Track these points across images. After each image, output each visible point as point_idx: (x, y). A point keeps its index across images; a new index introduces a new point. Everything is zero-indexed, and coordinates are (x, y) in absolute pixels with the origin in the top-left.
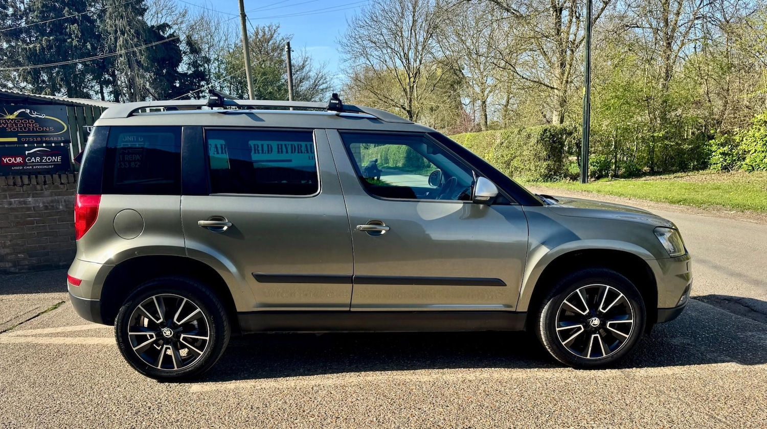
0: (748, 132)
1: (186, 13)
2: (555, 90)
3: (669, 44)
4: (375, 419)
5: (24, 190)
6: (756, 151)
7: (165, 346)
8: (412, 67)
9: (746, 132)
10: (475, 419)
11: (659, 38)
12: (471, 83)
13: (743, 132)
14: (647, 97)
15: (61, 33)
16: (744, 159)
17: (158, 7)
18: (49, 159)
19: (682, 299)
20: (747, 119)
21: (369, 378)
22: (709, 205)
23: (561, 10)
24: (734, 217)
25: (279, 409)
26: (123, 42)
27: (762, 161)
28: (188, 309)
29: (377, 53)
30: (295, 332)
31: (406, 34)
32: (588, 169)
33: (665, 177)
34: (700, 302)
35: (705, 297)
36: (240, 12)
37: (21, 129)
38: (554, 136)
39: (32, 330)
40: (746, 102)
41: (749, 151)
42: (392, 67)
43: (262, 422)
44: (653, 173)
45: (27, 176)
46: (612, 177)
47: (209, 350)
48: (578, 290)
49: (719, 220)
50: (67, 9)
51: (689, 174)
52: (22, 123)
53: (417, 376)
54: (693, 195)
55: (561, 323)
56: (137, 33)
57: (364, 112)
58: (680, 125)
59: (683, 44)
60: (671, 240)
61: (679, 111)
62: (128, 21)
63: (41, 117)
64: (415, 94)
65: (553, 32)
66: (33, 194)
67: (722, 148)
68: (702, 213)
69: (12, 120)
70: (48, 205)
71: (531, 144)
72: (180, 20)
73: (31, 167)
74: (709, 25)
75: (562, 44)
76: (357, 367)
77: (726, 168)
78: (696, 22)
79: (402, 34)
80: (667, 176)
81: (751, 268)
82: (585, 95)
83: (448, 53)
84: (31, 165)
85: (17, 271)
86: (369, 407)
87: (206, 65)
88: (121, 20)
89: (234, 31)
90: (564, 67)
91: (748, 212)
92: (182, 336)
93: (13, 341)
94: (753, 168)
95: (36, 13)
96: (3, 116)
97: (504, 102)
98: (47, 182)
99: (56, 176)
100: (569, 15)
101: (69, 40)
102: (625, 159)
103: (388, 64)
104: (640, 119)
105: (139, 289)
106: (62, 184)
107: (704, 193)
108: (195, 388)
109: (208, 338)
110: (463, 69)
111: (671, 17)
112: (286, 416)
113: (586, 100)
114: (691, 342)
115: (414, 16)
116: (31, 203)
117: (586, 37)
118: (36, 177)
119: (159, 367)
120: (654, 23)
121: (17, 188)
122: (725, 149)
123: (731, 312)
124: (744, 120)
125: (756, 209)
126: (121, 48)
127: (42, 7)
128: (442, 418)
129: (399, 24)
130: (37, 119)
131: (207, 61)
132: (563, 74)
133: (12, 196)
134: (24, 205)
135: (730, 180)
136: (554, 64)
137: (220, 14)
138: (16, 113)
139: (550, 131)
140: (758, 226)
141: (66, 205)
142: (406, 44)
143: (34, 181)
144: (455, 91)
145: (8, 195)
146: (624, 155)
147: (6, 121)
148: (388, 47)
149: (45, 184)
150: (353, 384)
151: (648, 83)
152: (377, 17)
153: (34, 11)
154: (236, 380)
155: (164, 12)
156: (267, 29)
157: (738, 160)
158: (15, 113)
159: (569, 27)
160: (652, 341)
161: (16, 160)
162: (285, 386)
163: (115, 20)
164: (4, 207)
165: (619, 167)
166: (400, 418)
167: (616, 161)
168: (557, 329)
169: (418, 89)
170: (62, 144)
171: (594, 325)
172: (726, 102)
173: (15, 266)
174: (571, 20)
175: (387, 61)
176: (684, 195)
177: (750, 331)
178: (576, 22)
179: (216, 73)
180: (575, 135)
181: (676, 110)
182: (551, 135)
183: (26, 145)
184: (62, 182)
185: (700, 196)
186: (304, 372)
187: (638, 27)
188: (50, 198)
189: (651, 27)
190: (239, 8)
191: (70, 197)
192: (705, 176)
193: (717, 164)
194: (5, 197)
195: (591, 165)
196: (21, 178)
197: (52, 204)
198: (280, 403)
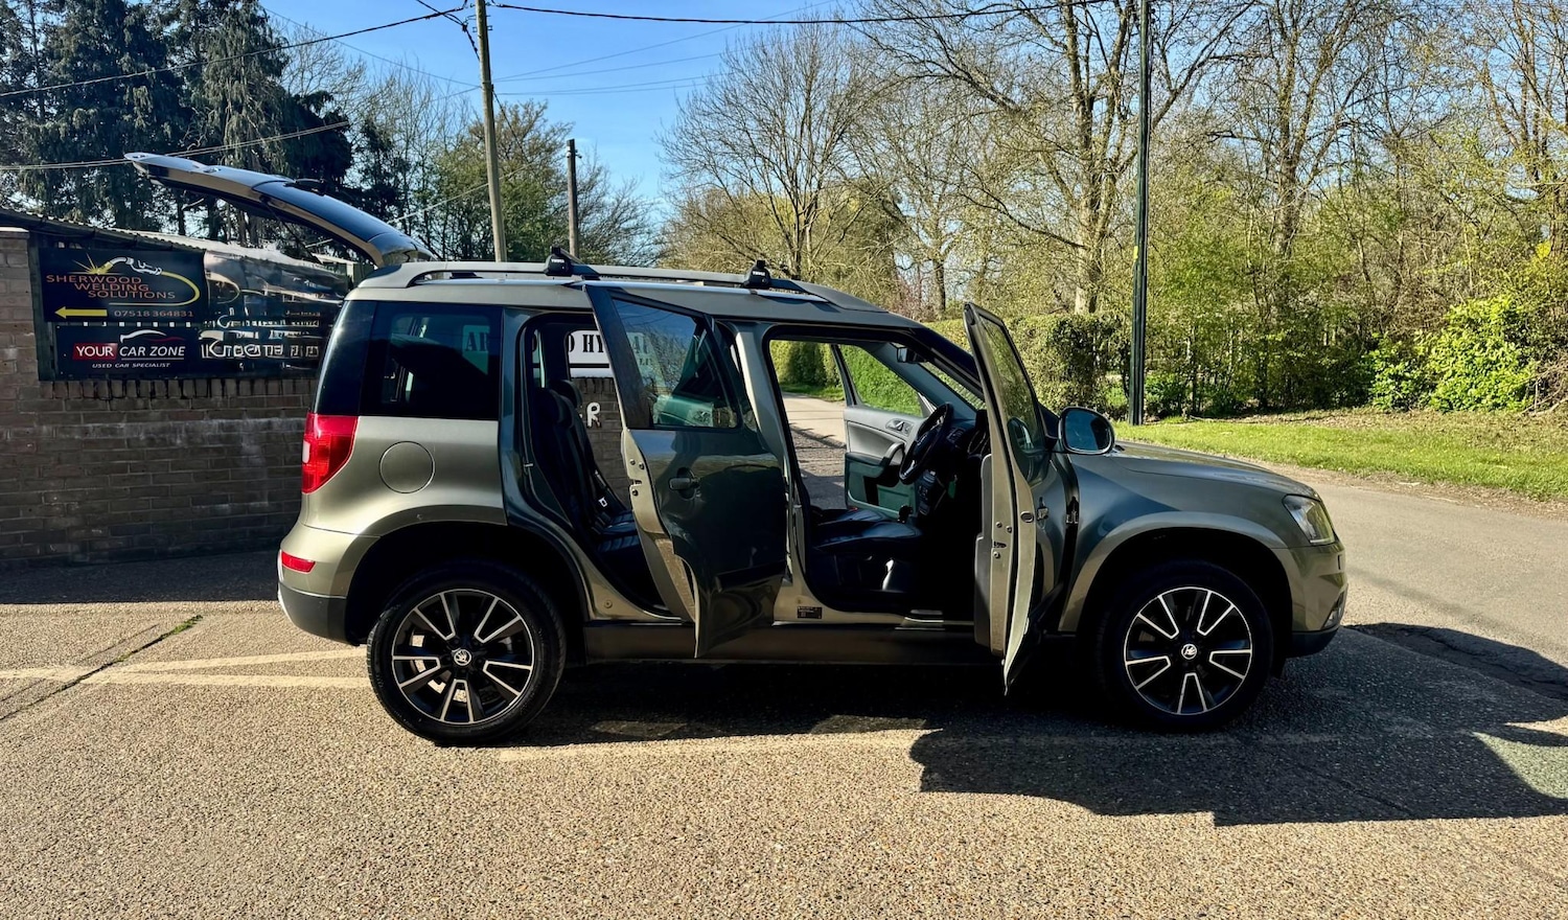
0: (1439, 337)
1: (360, 71)
2: (1080, 250)
3: (1293, 171)
4: (833, 802)
5: (114, 407)
6: (1454, 373)
7: (455, 681)
8: (803, 193)
9: (1435, 337)
10: (1001, 804)
11: (1272, 158)
12: (914, 229)
13: (1430, 338)
14: (1253, 267)
15: (111, 103)
16: (1433, 388)
17: (305, 59)
18: (163, 351)
19: (1331, 618)
20: (1437, 313)
21: (807, 743)
22: (1372, 470)
23: (1092, 101)
24: (1416, 493)
25: (666, 786)
26: (238, 125)
27: (1466, 392)
28: (501, 616)
29: (735, 165)
30: (678, 660)
31: (792, 131)
32: (1143, 398)
33: (1288, 418)
34: (1360, 634)
35: (1369, 627)
36: (483, 81)
37: (115, 293)
38: (1078, 336)
39: (163, 663)
40: (1434, 283)
41: (1443, 374)
42: (763, 192)
43: (643, 805)
44: (1265, 409)
45: (121, 382)
46: (1189, 414)
47: (532, 689)
48: (1160, 597)
49: (1390, 497)
50: (127, 56)
51: (1333, 414)
52: (118, 283)
53: (891, 740)
54: (1341, 452)
55: (1133, 653)
56: (268, 109)
57: (806, 292)
58: (1314, 319)
59: (1316, 171)
60: (1311, 518)
61: (1313, 295)
62: (249, 85)
63: (154, 272)
64: (808, 246)
65: (1076, 142)
66: (129, 415)
67: (1392, 366)
68: (1359, 484)
69: (100, 276)
70: (155, 437)
71: (1037, 348)
72: (347, 86)
73: (127, 365)
74: (1364, 139)
75: (1092, 164)
76: (781, 725)
77: (1402, 405)
78: (1340, 132)
79: (784, 131)
80: (1291, 416)
81: (1447, 579)
82: (1137, 260)
83: (871, 169)
84: (127, 362)
85: (88, 560)
86: (818, 786)
87: (400, 176)
88: (236, 82)
89: (458, 112)
90: (1098, 208)
91: (1442, 485)
92: (487, 663)
93: (135, 680)
94: (1450, 404)
95: (63, 62)
96: (84, 270)
97: (978, 265)
98: (157, 394)
99: (173, 383)
100: (1108, 111)
101: (126, 118)
102: (1212, 381)
103: (756, 186)
104: (1239, 307)
105: (417, 580)
106: (183, 397)
107: (1362, 449)
108: (507, 755)
109: (531, 668)
110: (900, 202)
111: (1295, 121)
112: (681, 797)
113: (1139, 269)
114: (1348, 695)
115: (808, 100)
116: (124, 431)
117: (1139, 152)
118: (138, 384)
119: (442, 720)
120: (1264, 133)
121: (101, 404)
122: (1398, 367)
123: (1414, 650)
124: (1432, 315)
125: (1455, 479)
126: (233, 136)
127: (77, 51)
128: (946, 802)
129: (779, 112)
130: (146, 277)
131: (403, 166)
132: (1095, 220)
133: (88, 419)
134: (110, 437)
135: (1409, 427)
136: (1079, 201)
137: (432, 79)
138: (108, 265)
139: (1070, 326)
140: (1460, 508)
141: (190, 438)
142: (792, 149)
143: (132, 392)
144: (882, 241)
145: (82, 417)
146: (1212, 374)
147: (88, 279)
148: (757, 154)
149: (152, 398)
150: (782, 751)
151: (1255, 241)
152: (736, 98)
153: (60, 58)
154: (576, 743)
155: (316, 69)
156: (521, 110)
157: (1423, 389)
158: (106, 265)
159: (1107, 134)
160: (1282, 693)
161: (101, 352)
162: (663, 753)
163: (224, 82)
164: (73, 439)
165: (1201, 396)
166: (875, 800)
167: (1195, 385)
168: (1127, 663)
169: (813, 236)
170: (188, 325)
171: (1187, 656)
172: (1399, 281)
173: (83, 551)
174: (1111, 121)
175: (755, 180)
176: (1326, 451)
177: (1445, 680)
178: (1120, 125)
179: (419, 191)
180: (1119, 333)
181: (1306, 292)
182: (1073, 332)
183: (122, 324)
184: (185, 394)
185: (1356, 455)
186: (691, 731)
187: (1233, 136)
188: (159, 425)
189: (1258, 139)
190: (481, 73)
191: (197, 422)
192: (1364, 417)
193: (1384, 395)
194: (77, 420)
195: (1149, 392)
196: (110, 385)
197: (161, 436)
198: (665, 778)
